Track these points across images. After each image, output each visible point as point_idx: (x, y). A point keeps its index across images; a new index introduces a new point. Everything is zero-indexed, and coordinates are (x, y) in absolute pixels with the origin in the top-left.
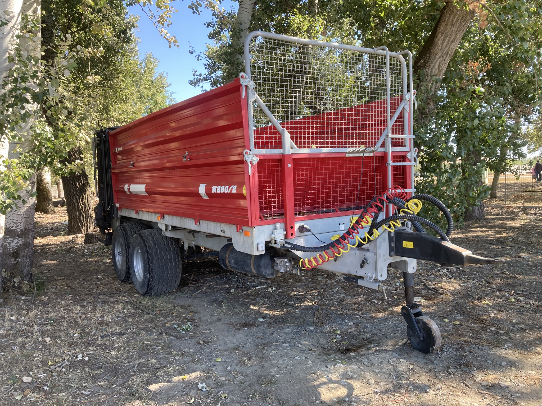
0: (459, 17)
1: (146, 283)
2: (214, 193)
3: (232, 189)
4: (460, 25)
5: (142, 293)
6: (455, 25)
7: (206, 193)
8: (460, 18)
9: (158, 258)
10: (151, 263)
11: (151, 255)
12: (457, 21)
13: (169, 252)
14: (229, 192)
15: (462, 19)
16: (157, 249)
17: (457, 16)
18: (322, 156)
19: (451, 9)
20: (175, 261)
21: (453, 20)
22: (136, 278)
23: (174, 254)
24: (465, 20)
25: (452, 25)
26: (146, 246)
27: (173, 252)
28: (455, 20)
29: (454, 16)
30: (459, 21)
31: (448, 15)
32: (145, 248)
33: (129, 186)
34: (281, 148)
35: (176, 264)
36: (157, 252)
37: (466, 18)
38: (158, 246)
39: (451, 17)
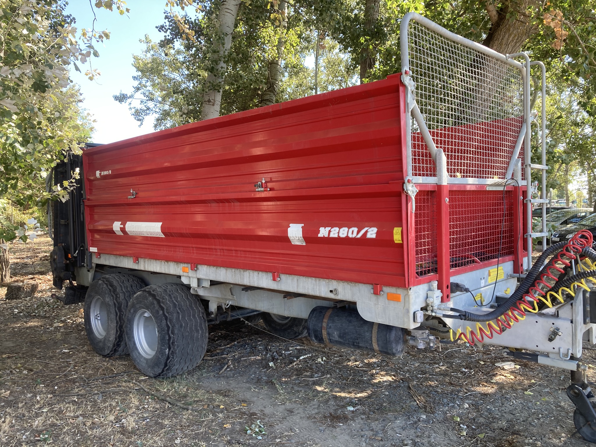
0: (515, 36)
1: (163, 361)
2: (324, 237)
3: (367, 232)
4: (514, 46)
5: (152, 375)
6: (510, 45)
7: (304, 237)
8: (516, 38)
9: (181, 326)
10: (173, 333)
11: (171, 321)
12: (513, 41)
13: (194, 316)
14: (359, 236)
15: (517, 39)
16: (178, 312)
17: (513, 36)
18: (468, 188)
19: (507, 26)
20: (201, 328)
21: (508, 40)
22: (139, 353)
23: (200, 318)
24: (521, 40)
25: (507, 45)
26: (162, 309)
27: (198, 315)
28: (511, 39)
29: (510, 35)
30: (515, 41)
31: (502, 33)
32: (161, 312)
33: (124, 224)
34: (435, 175)
35: (202, 332)
36: (179, 317)
37: (522, 38)
38: (179, 309)
39: (507, 36)
